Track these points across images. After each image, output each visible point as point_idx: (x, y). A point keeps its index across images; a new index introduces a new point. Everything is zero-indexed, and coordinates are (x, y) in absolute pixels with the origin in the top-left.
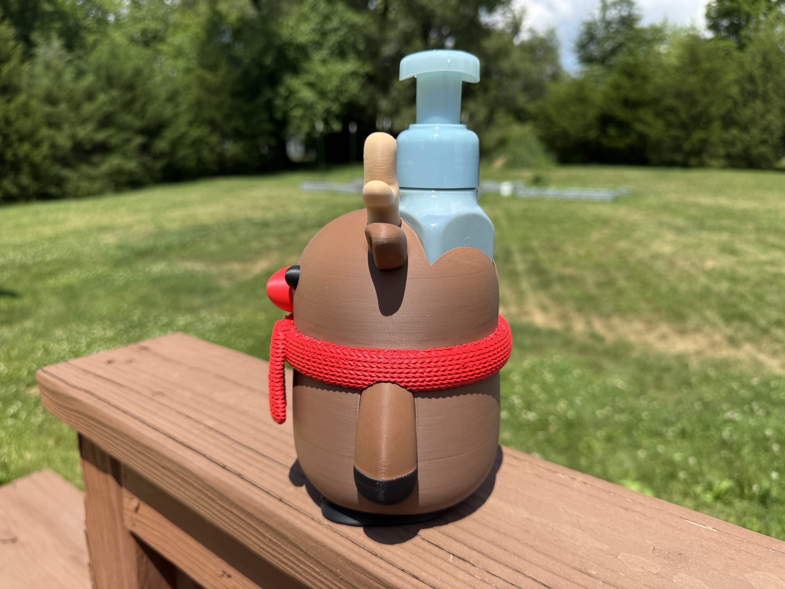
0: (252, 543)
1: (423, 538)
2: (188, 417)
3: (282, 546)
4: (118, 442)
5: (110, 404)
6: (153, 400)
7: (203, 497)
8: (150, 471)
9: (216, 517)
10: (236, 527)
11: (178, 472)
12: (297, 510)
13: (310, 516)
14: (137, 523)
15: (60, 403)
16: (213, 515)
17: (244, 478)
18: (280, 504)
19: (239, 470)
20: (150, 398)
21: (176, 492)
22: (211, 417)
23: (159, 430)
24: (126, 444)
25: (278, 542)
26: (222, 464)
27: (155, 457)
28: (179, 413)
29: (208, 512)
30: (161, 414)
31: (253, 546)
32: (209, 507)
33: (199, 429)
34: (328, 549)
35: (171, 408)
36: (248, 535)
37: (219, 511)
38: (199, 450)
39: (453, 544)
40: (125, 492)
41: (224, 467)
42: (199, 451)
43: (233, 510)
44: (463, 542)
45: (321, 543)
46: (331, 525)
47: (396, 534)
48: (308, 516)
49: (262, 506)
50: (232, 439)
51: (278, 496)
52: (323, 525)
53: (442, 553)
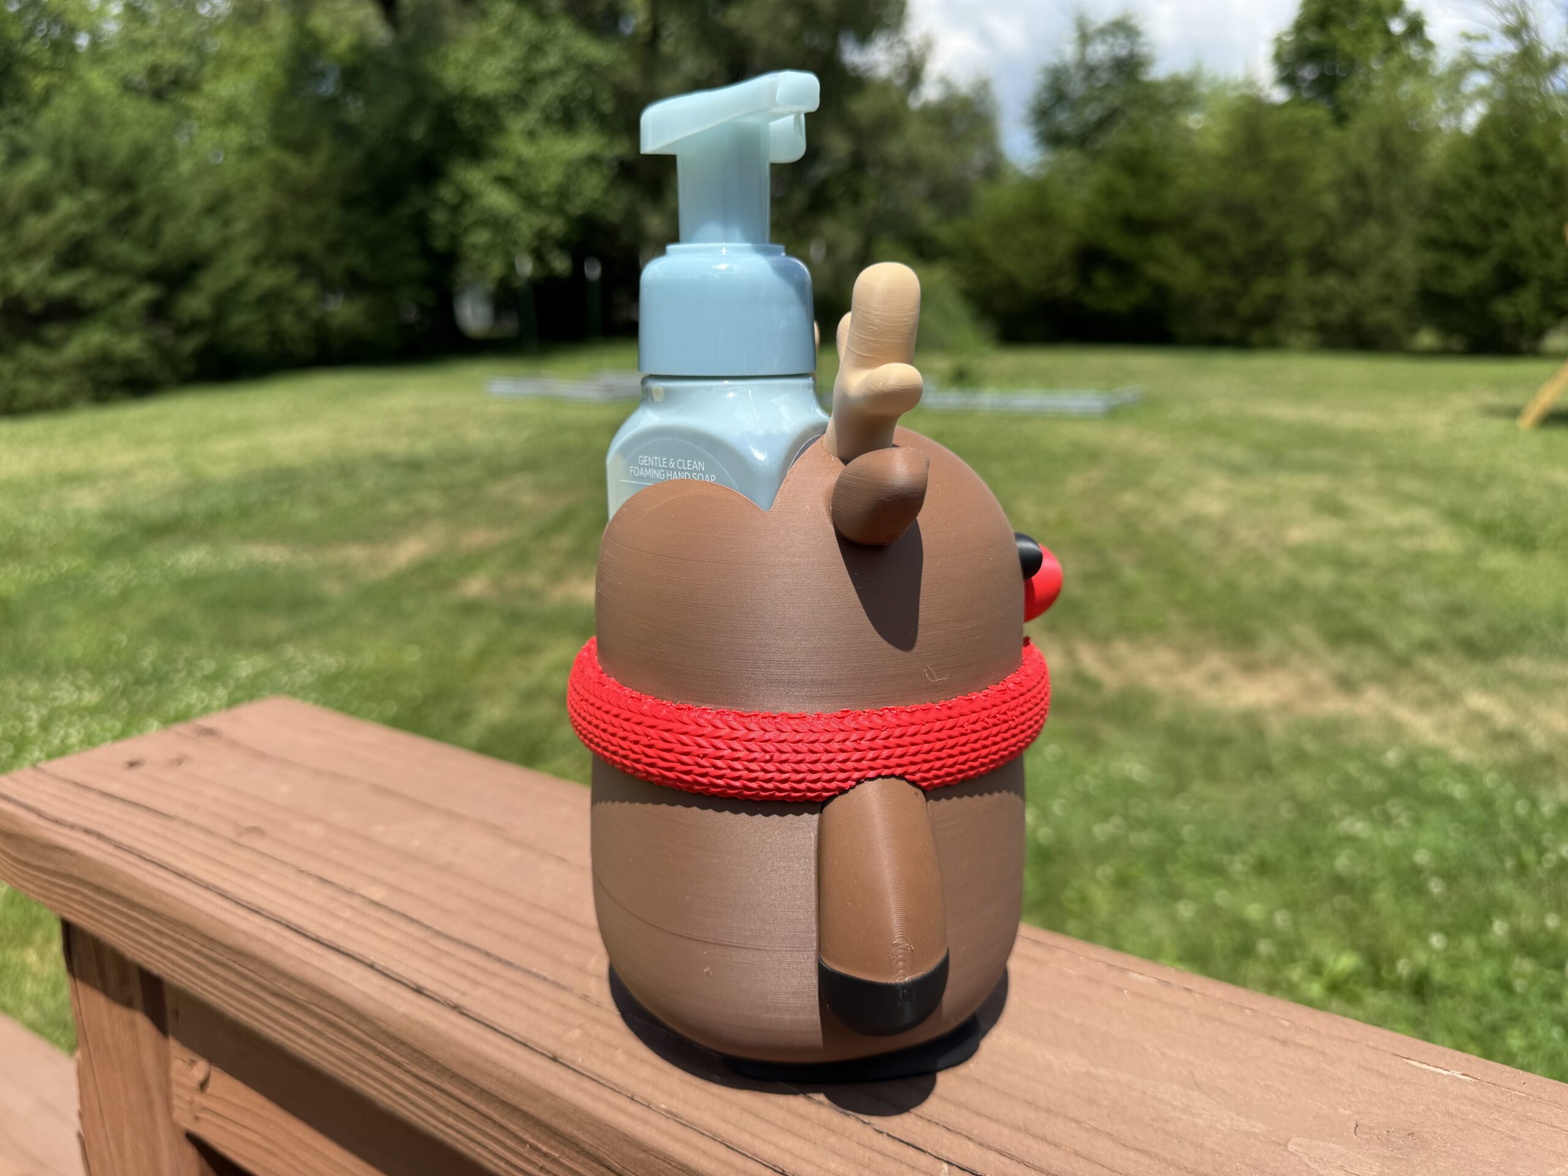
0: (489, 1156)
1: (878, 1129)
2: (323, 880)
3: (561, 1160)
4: (166, 942)
5: (144, 859)
6: (240, 845)
7: (371, 1056)
8: (243, 1003)
9: (401, 1101)
10: (450, 1120)
11: (311, 1003)
12: (593, 1079)
13: (627, 1094)
14: (202, 1115)
15: (23, 858)
16: (395, 1097)
17: (465, 1011)
18: (555, 1068)
19: (454, 997)
20: (233, 842)
21: (305, 1048)
22: (374, 880)
23: (263, 912)
24: (186, 946)
25: (553, 1153)
26: (415, 984)
27: (255, 973)
28: (301, 871)
29: (385, 1091)
30: (264, 877)
32: (388, 1081)
33: (351, 907)
34: (674, 1164)
35: (283, 863)
36: (479, 1137)
37: (410, 1088)
38: (359, 954)
39: (945, 1140)
40: (174, 1046)
41: (419, 991)
42: (357, 956)
43: (446, 1086)
44: (965, 1133)
45: (659, 1152)
46: (674, 1110)
47: (819, 1124)
48: (620, 1093)
49: (515, 1074)
50: (427, 927)
51: (548, 1051)
52: (657, 1111)
53: (924, 1161)
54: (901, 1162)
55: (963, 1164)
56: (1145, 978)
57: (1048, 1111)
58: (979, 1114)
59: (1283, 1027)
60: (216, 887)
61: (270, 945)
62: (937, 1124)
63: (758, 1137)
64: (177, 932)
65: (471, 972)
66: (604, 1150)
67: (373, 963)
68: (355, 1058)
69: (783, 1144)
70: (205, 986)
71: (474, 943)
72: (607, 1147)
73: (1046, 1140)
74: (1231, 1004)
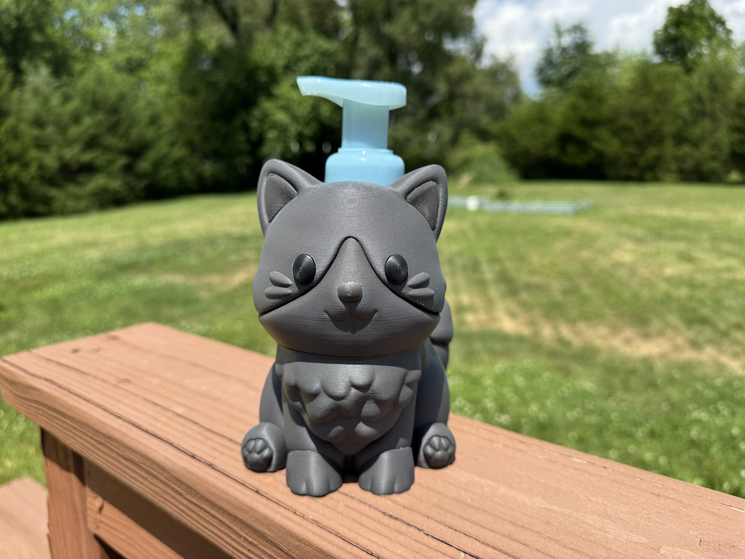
0: (224, 544)
1: (427, 533)
2: (155, 404)
3: (258, 545)
4: (78, 433)
5: (71, 393)
6: (118, 387)
7: (169, 491)
8: (112, 464)
10: (206, 525)
11: (141, 463)
12: (276, 503)
13: (292, 510)
14: (100, 525)
15: (18, 393)
16: (181, 513)
17: (215, 467)
18: (257, 496)
19: (210, 460)
20: (115, 386)
21: (140, 487)
22: (181, 404)
23: (123, 418)
24: (86, 435)
25: (254, 542)
26: (192, 453)
27: (117, 448)
28: (145, 400)
29: (175, 509)
30: (126, 401)
31: (225, 547)
32: (176, 503)
33: (166, 416)
34: (314, 548)
35: (137, 395)
36: (219, 534)
37: (187, 507)
38: (166, 438)
39: (463, 540)
40: (88, 492)
41: (193, 457)
42: (165, 439)
43: (204, 506)
44: (475, 537)
45: (306, 541)
46: (317, 520)
47: (394, 529)
48: (289, 510)
49: (236, 499)
50: (203, 427)
51: (254, 488)
52: (308, 520)
53: (451, 551)
54: (438, 551)
55: (473, 553)
56: (580, 460)
57: (523, 527)
58: (483, 527)
59: (658, 488)
60: (102, 406)
61: (123, 433)
62: (460, 532)
63: (360, 535)
64: (83, 428)
65: (221, 449)
66: (279, 540)
67: (173, 443)
68: (162, 492)
69: (373, 539)
70: (95, 456)
71: (225, 434)
72: (280, 538)
73: (520, 542)
74: (629, 475)
